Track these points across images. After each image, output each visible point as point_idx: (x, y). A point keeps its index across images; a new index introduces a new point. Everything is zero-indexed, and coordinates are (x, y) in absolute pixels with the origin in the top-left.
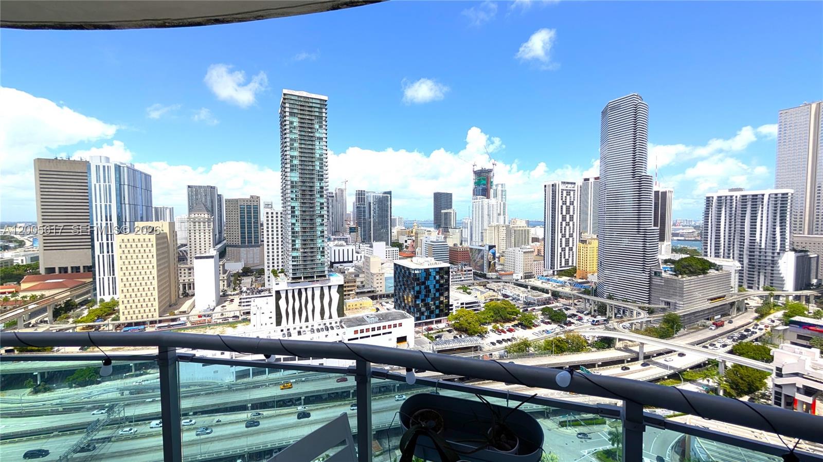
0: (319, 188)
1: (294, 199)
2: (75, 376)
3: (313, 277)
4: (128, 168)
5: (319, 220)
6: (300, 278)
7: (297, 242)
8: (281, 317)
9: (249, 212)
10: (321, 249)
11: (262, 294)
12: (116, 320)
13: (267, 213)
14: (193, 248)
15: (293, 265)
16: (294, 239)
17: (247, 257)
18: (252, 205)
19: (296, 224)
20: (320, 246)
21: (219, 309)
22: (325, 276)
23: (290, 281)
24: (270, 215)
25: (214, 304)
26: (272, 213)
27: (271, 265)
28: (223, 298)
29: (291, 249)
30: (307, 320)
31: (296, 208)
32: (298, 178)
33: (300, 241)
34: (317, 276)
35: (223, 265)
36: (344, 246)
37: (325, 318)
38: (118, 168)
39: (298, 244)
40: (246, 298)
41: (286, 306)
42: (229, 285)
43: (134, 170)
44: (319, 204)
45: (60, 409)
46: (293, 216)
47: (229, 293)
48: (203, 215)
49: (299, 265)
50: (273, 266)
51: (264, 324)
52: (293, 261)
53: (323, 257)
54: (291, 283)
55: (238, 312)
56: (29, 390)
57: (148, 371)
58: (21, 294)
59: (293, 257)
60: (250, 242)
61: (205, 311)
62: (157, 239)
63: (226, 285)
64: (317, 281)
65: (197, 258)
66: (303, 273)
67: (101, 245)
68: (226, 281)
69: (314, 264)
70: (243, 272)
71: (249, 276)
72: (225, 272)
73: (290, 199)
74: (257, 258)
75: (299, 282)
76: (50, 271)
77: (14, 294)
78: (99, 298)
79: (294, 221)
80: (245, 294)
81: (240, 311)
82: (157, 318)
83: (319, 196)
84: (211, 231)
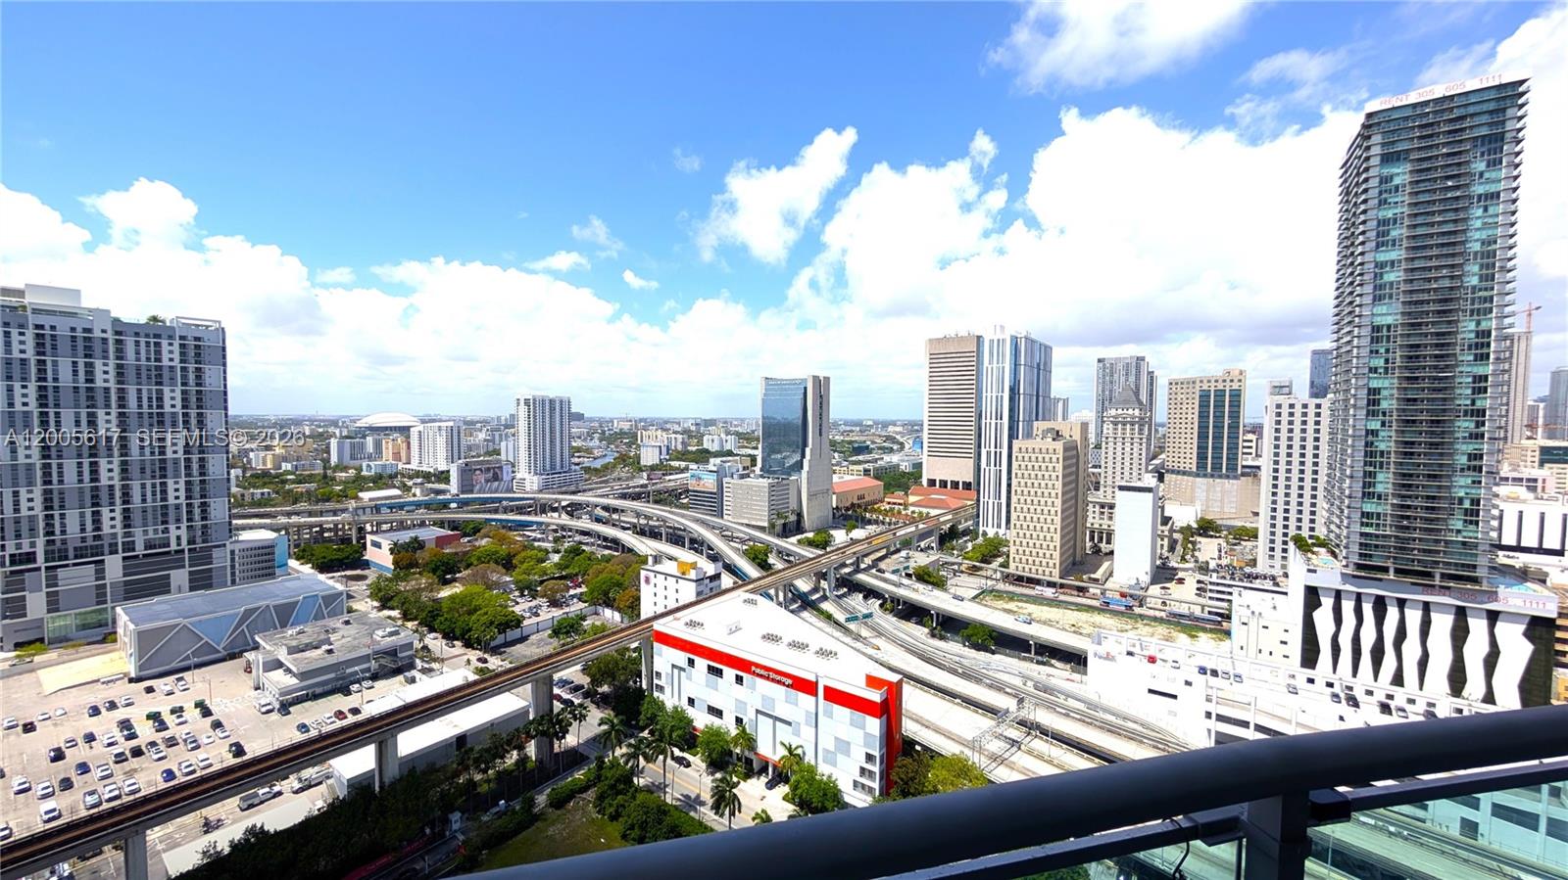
0: (1473, 335)
1: (1382, 370)
2: (966, 632)
3: (1430, 575)
4: (1026, 338)
5: (1466, 425)
6: (1385, 570)
7: (1380, 477)
8: (1317, 651)
9: (1219, 405)
10: (1467, 504)
11: (1257, 584)
12: (1004, 567)
13: (1279, 406)
14: (1110, 471)
15: (1362, 534)
16: (1372, 469)
17: (1208, 497)
18: (1228, 389)
19: (1381, 434)
20: (1462, 494)
21: (1155, 590)
22: (1475, 580)
23: (1349, 571)
24: (1285, 411)
25: (1146, 579)
26: (1292, 406)
27: (1293, 524)
28: (1163, 573)
29: (1360, 495)
30: (1398, 680)
31: (1384, 393)
32: (1399, 317)
33: (1391, 475)
34: (1443, 576)
35: (1163, 508)
36: (1524, 501)
37: (1465, 693)
38: (1015, 341)
39: (1385, 482)
40: (1218, 584)
41: (1333, 629)
42: (1172, 549)
43: (1033, 341)
44: (1470, 380)
46: (1372, 414)
47: (1173, 564)
48: (1130, 412)
49: (1384, 536)
50: (1299, 528)
51: (1265, 653)
52: (1362, 524)
53: (1472, 527)
54: (1354, 576)
55: (1200, 608)
56: (926, 630)
57: (1053, 661)
59: (1364, 515)
60: (1217, 467)
61: (1130, 587)
62: (1066, 450)
63: (1166, 548)
64: (1442, 587)
65: (1121, 488)
66: (1395, 558)
67: (989, 453)
68: (1166, 540)
69: (1437, 541)
70: (1200, 528)
71: (1212, 537)
72: (1166, 520)
73: (1366, 371)
74: (1231, 502)
75: (1380, 580)
76: (932, 483)
78: (981, 529)
79: (1375, 425)
80: (1215, 575)
81: (1203, 607)
82: (1056, 579)
83: (1471, 358)
84: (1144, 440)
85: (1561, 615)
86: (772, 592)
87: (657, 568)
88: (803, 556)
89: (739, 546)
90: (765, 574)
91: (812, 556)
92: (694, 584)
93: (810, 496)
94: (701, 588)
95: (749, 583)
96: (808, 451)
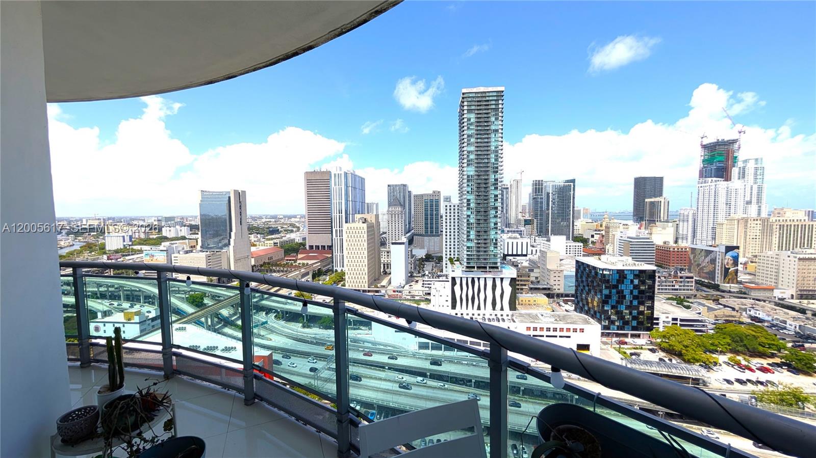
0: (493, 180)
1: (470, 192)
2: (322, 321)
3: (486, 268)
4: (351, 174)
5: (493, 212)
6: (474, 267)
7: (471, 233)
8: (456, 302)
9: (432, 206)
10: (494, 241)
11: (441, 279)
12: (344, 286)
13: (446, 206)
14: (390, 236)
15: (467, 255)
16: (469, 230)
17: (429, 245)
18: (434, 199)
19: (471, 216)
20: (493, 237)
21: (407, 287)
22: (497, 268)
23: (464, 269)
24: (448, 208)
25: (403, 283)
26: (450, 206)
27: (448, 253)
28: (410, 278)
29: (466, 240)
30: (479, 308)
31: (471, 201)
32: (474, 172)
33: (474, 232)
34: (489, 267)
35: (411, 251)
36: (518, 238)
37: (496, 309)
38: (346, 174)
40: (428, 281)
41: (460, 292)
42: (415, 268)
43: (355, 176)
44: (493, 196)
45: (315, 341)
46: (468, 209)
47: (415, 275)
48: (397, 209)
49: (473, 255)
50: (450, 255)
51: (441, 306)
52: (467, 251)
53: (496, 249)
54: (466, 271)
55: (421, 292)
56: (301, 325)
57: (361, 327)
58: (298, 262)
59: (468, 247)
60: (432, 232)
61: (398, 287)
62: (368, 227)
63: (413, 268)
64: (489, 271)
65: (393, 243)
66: (477, 263)
67: (336, 231)
68: (413, 265)
69: (487, 255)
70: (426, 258)
71: (430, 261)
72: (413, 256)
73: (466, 192)
74: (437, 246)
75: (473, 271)
76: (311, 247)
77: (295, 261)
78: (335, 269)
79: (469, 213)
80: (427, 277)
81: (423, 291)
82: (367, 288)
83: (493, 188)
84: (403, 222)
85: (518, 276)
86: (203, 320)
87: (107, 319)
88: (228, 296)
89: (183, 296)
90: (198, 309)
91: (232, 295)
92: (138, 325)
93: (236, 261)
94: (144, 327)
95: (185, 318)
96: (233, 234)
